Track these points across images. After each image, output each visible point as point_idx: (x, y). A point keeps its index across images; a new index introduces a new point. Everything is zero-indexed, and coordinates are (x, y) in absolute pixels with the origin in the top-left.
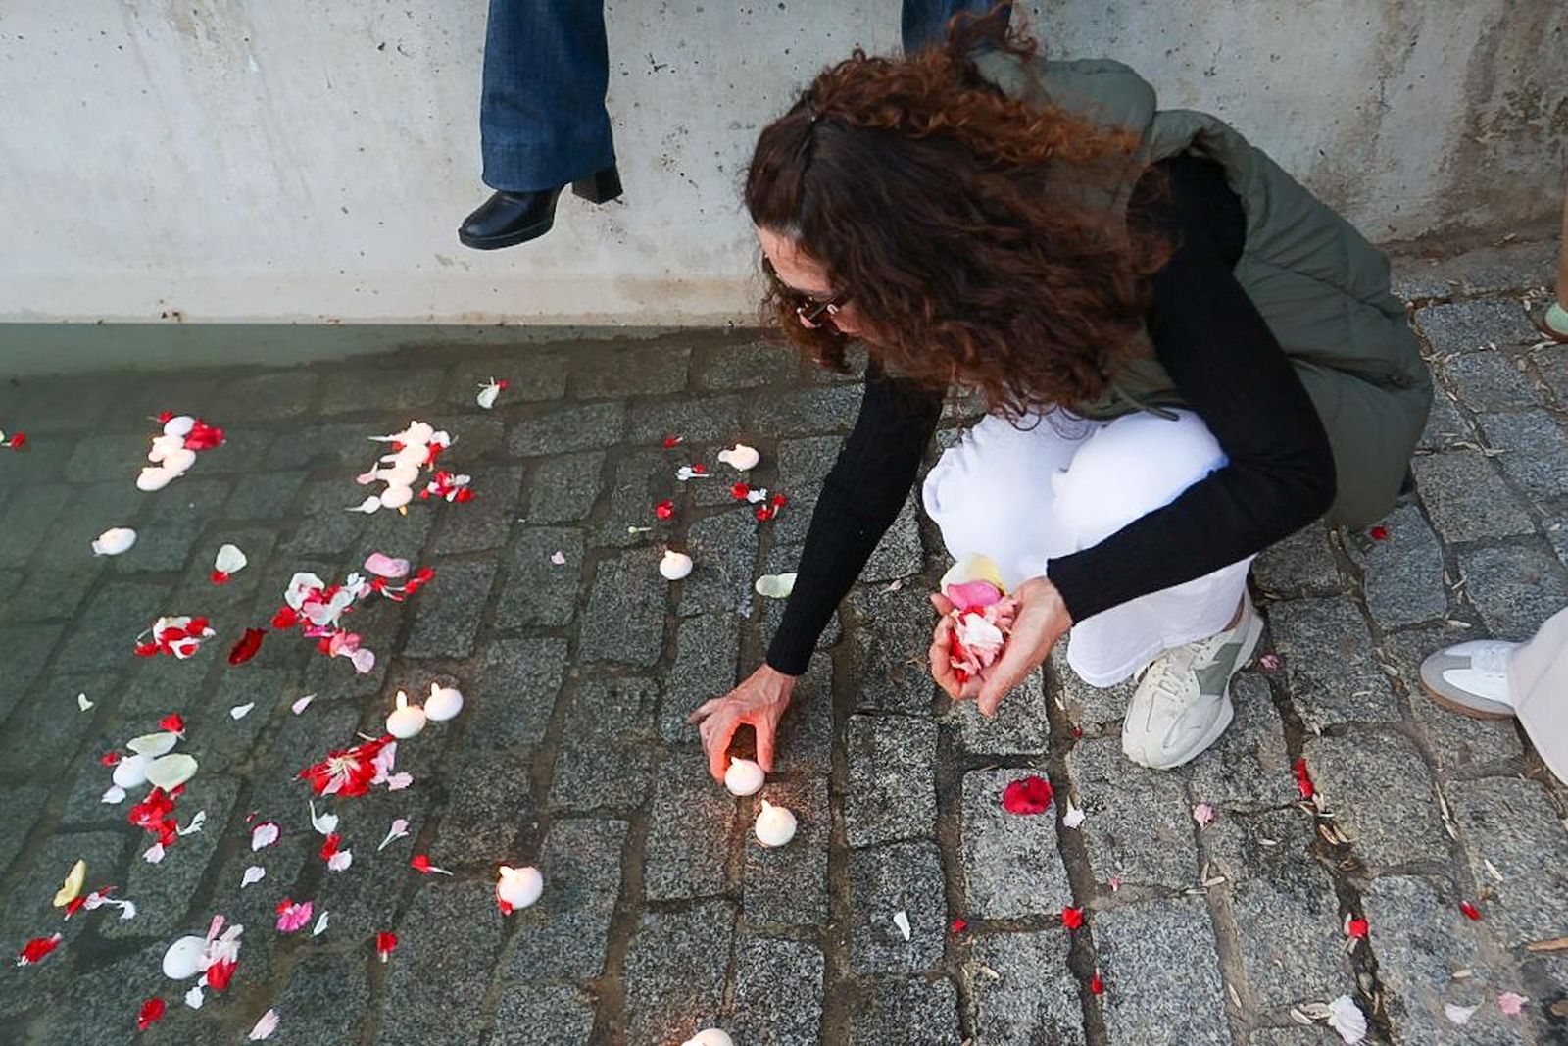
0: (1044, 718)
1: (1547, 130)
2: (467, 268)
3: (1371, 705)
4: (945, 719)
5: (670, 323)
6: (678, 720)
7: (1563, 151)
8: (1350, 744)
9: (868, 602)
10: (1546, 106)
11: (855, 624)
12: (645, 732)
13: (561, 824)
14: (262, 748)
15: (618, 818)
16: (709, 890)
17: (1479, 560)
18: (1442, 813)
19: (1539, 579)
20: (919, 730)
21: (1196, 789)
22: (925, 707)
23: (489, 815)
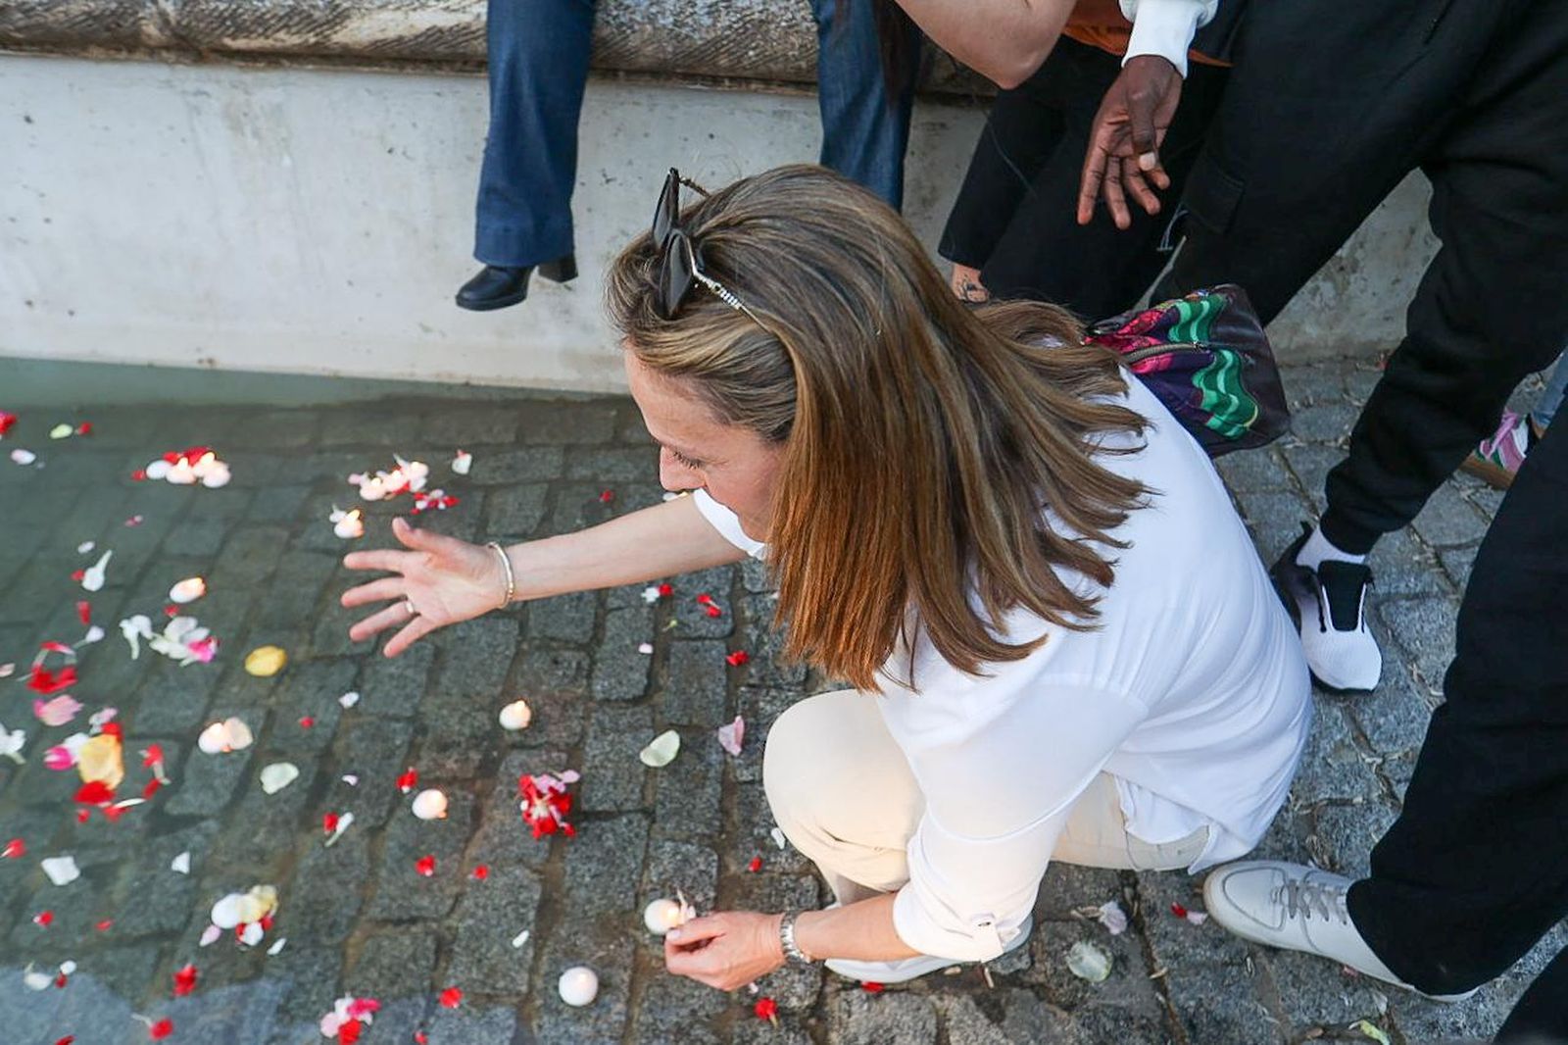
2: (445, 335)
5: (602, 390)
6: (606, 684)
9: (755, 606)
12: (580, 691)
13: (514, 753)
14: (281, 689)
15: (559, 751)
16: (629, 806)
22: (798, 684)
23: (459, 744)
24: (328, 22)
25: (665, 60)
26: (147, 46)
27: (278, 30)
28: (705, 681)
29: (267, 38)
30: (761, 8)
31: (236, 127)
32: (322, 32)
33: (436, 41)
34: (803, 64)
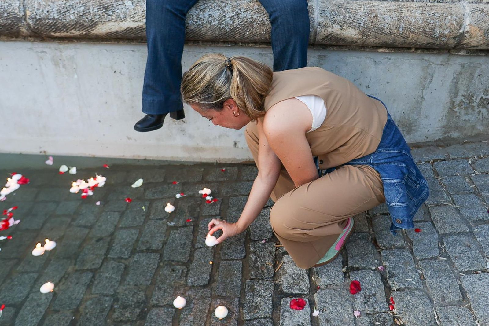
0: (308, 282)
1: (476, 107)
2: (136, 141)
3: (413, 282)
4: (277, 282)
5: (198, 160)
6: (193, 279)
7: (482, 114)
8: (406, 294)
9: (255, 246)
10: (476, 99)
11: (250, 252)
12: (182, 282)
13: (154, 309)
14: (61, 283)
15: (172, 308)
17: (450, 239)
18: (435, 316)
19: (470, 246)
20: (268, 285)
21: (355, 306)
22: (271, 278)
23: (131, 306)
24: (90, 26)
25: (216, 37)
26: (23, 36)
27: (72, 30)
28: (233, 277)
29: (67, 32)
30: (250, 17)
31: (56, 65)
32: (88, 30)
33: (130, 32)
34: (267, 36)
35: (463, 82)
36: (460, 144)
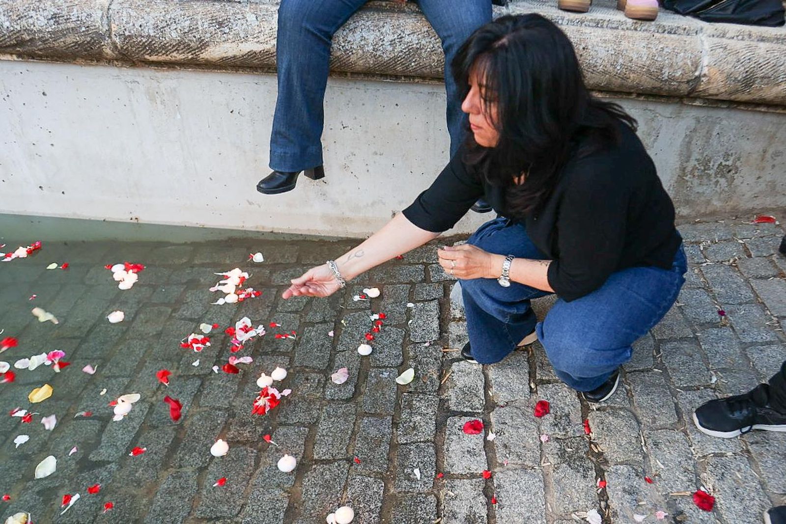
0: (483, 398)
1: (713, 175)
2: (260, 207)
3: (618, 400)
4: (442, 397)
5: (343, 235)
6: (333, 391)
7: (720, 185)
8: (607, 414)
9: (415, 350)
10: (713, 165)
11: (409, 358)
13: (281, 428)
15: (304, 427)
16: (339, 457)
17: (669, 346)
18: (641, 442)
19: (692, 355)
20: (431, 401)
21: (543, 429)
22: (435, 391)
23: (252, 423)
24: (198, 48)
25: (370, 68)
26: (106, 59)
27: (173, 52)
28: (385, 390)
29: (167, 55)
30: (417, 42)
31: (152, 99)
32: (195, 53)
33: (252, 58)
34: (440, 69)
35: (698, 142)
36: (690, 223)
